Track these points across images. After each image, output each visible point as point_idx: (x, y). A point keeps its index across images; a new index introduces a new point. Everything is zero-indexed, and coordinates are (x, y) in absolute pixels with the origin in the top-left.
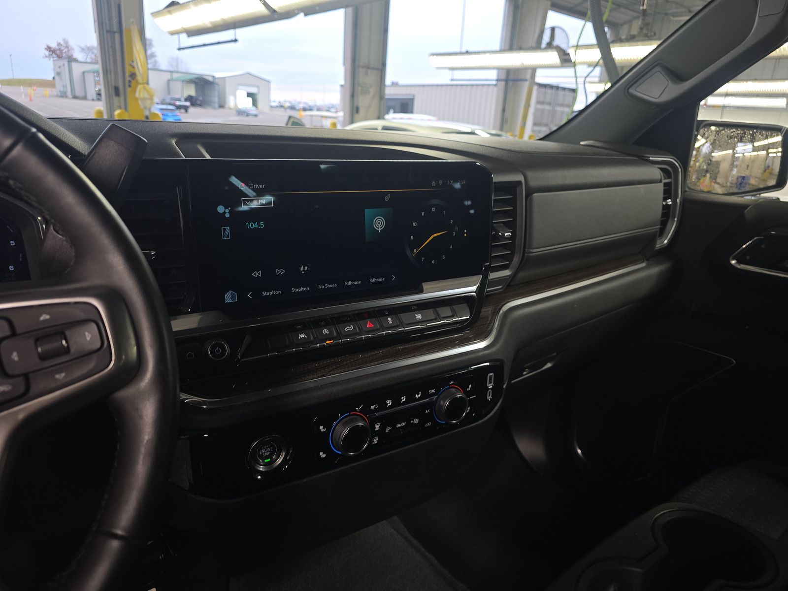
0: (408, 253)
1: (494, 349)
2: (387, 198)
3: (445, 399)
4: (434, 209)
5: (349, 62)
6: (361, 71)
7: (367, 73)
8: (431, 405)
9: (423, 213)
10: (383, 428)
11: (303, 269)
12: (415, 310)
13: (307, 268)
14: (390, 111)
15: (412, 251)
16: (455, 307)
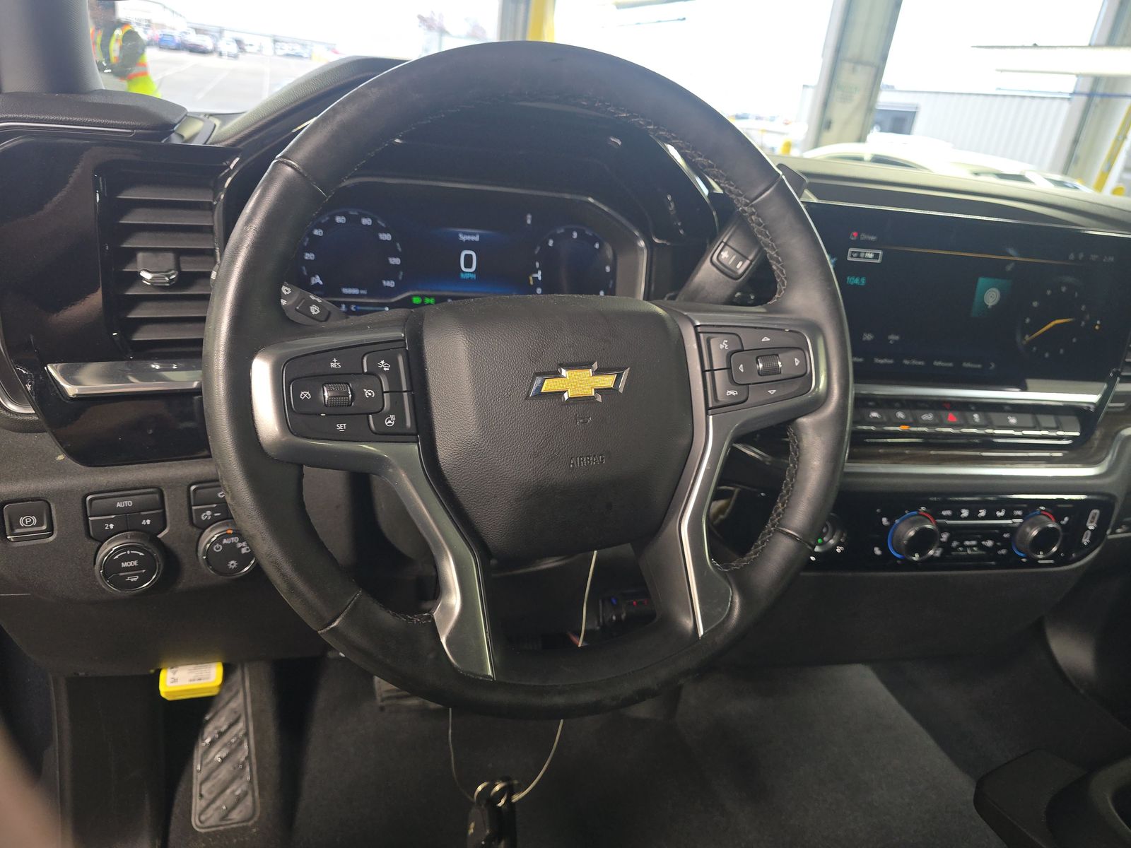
0: (1018, 338)
1: (1108, 480)
2: (1009, 268)
3: (1033, 526)
4: (1064, 289)
5: (830, 52)
6: (847, 66)
7: (854, 70)
8: (1012, 530)
9: (1049, 292)
10: (950, 540)
11: (893, 338)
12: (1009, 412)
13: (897, 338)
14: (873, 128)
15: (1023, 337)
16: (1063, 419)
